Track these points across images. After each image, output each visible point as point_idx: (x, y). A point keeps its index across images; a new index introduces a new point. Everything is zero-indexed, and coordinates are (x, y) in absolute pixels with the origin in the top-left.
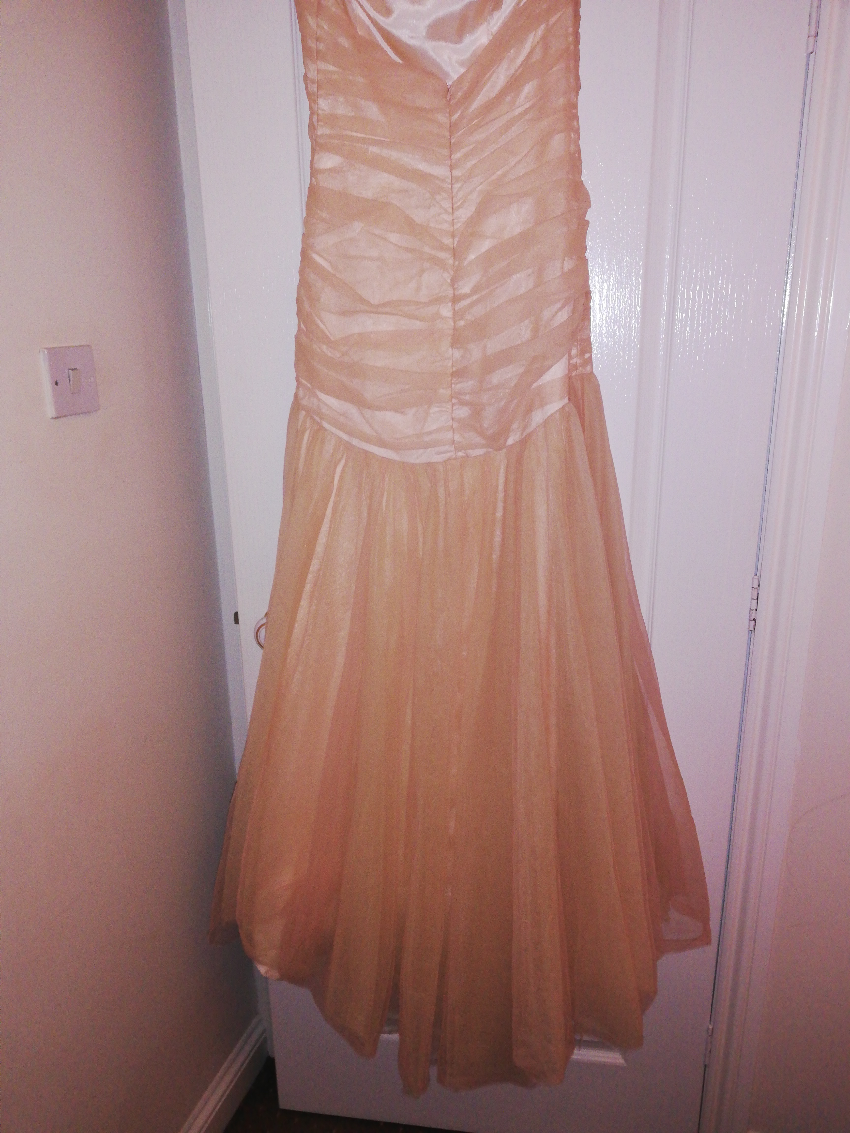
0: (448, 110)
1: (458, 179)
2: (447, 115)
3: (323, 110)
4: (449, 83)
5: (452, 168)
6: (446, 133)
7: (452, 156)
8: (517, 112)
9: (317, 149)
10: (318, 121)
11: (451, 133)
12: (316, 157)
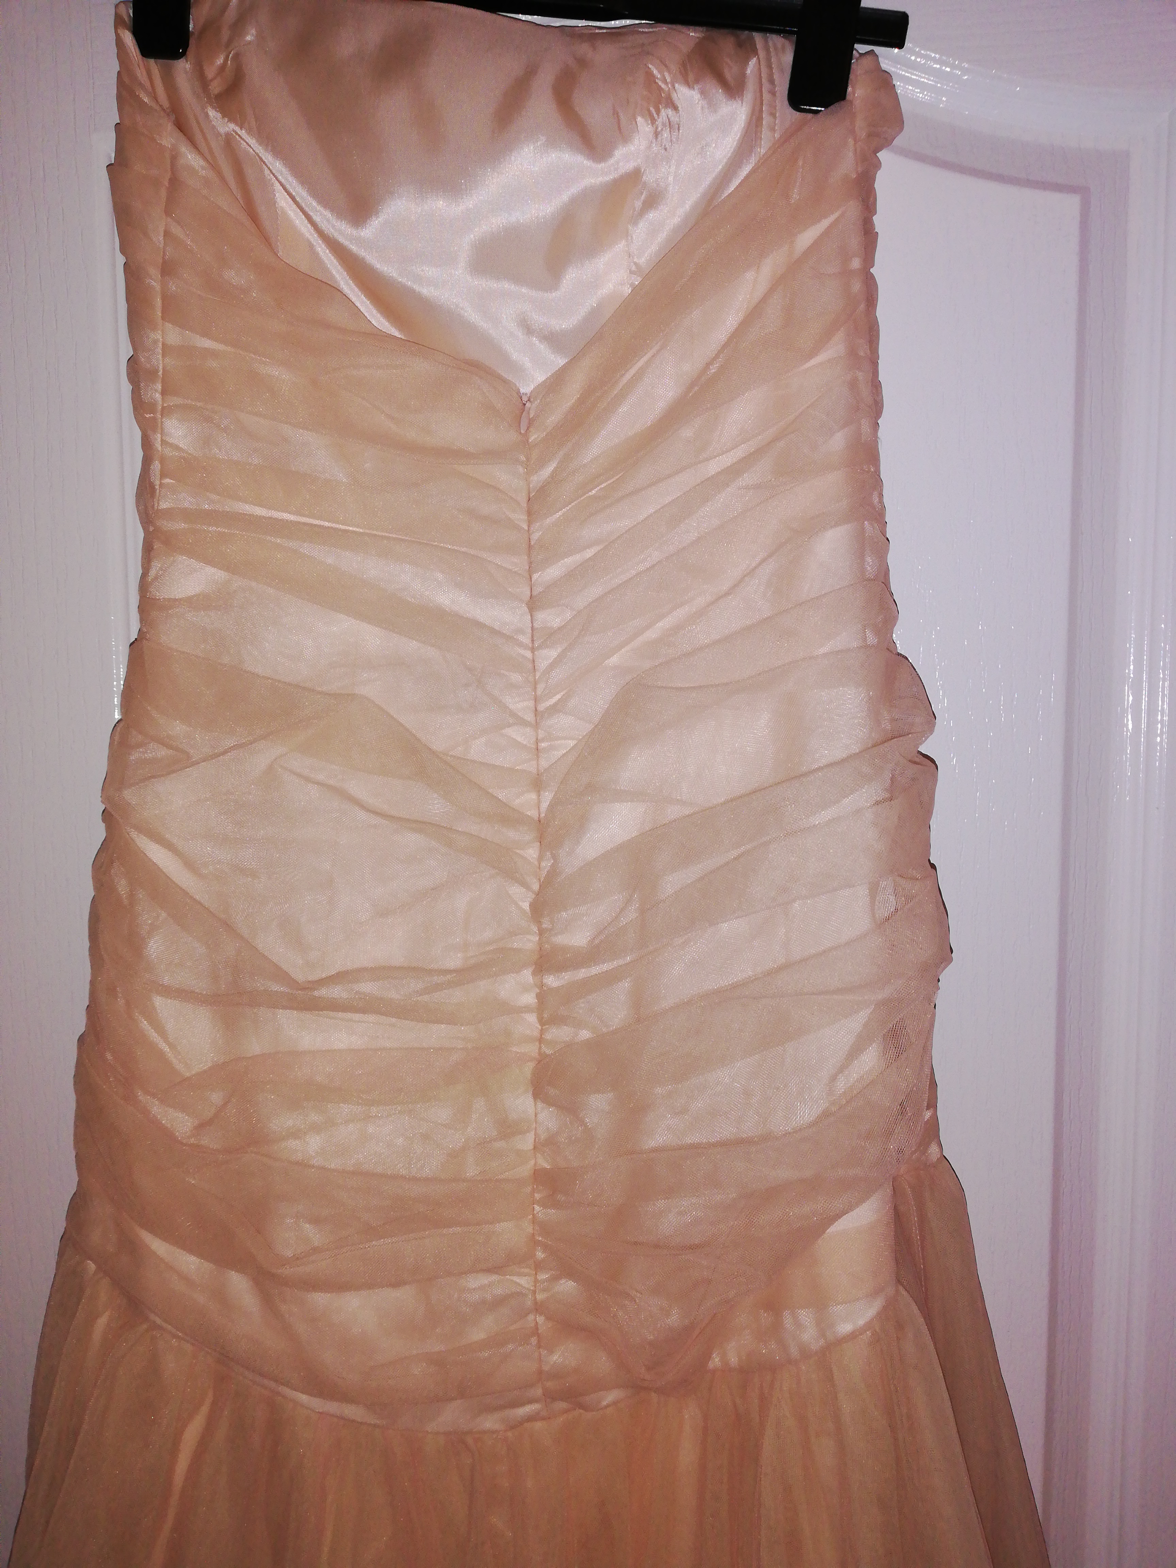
0: (523, 458)
1: (551, 636)
2: (521, 470)
3: (177, 448)
4: (526, 389)
5: (533, 604)
6: (520, 518)
7: (535, 576)
8: (713, 467)
9: (157, 545)
10: (163, 475)
11: (531, 515)
12: (156, 566)
